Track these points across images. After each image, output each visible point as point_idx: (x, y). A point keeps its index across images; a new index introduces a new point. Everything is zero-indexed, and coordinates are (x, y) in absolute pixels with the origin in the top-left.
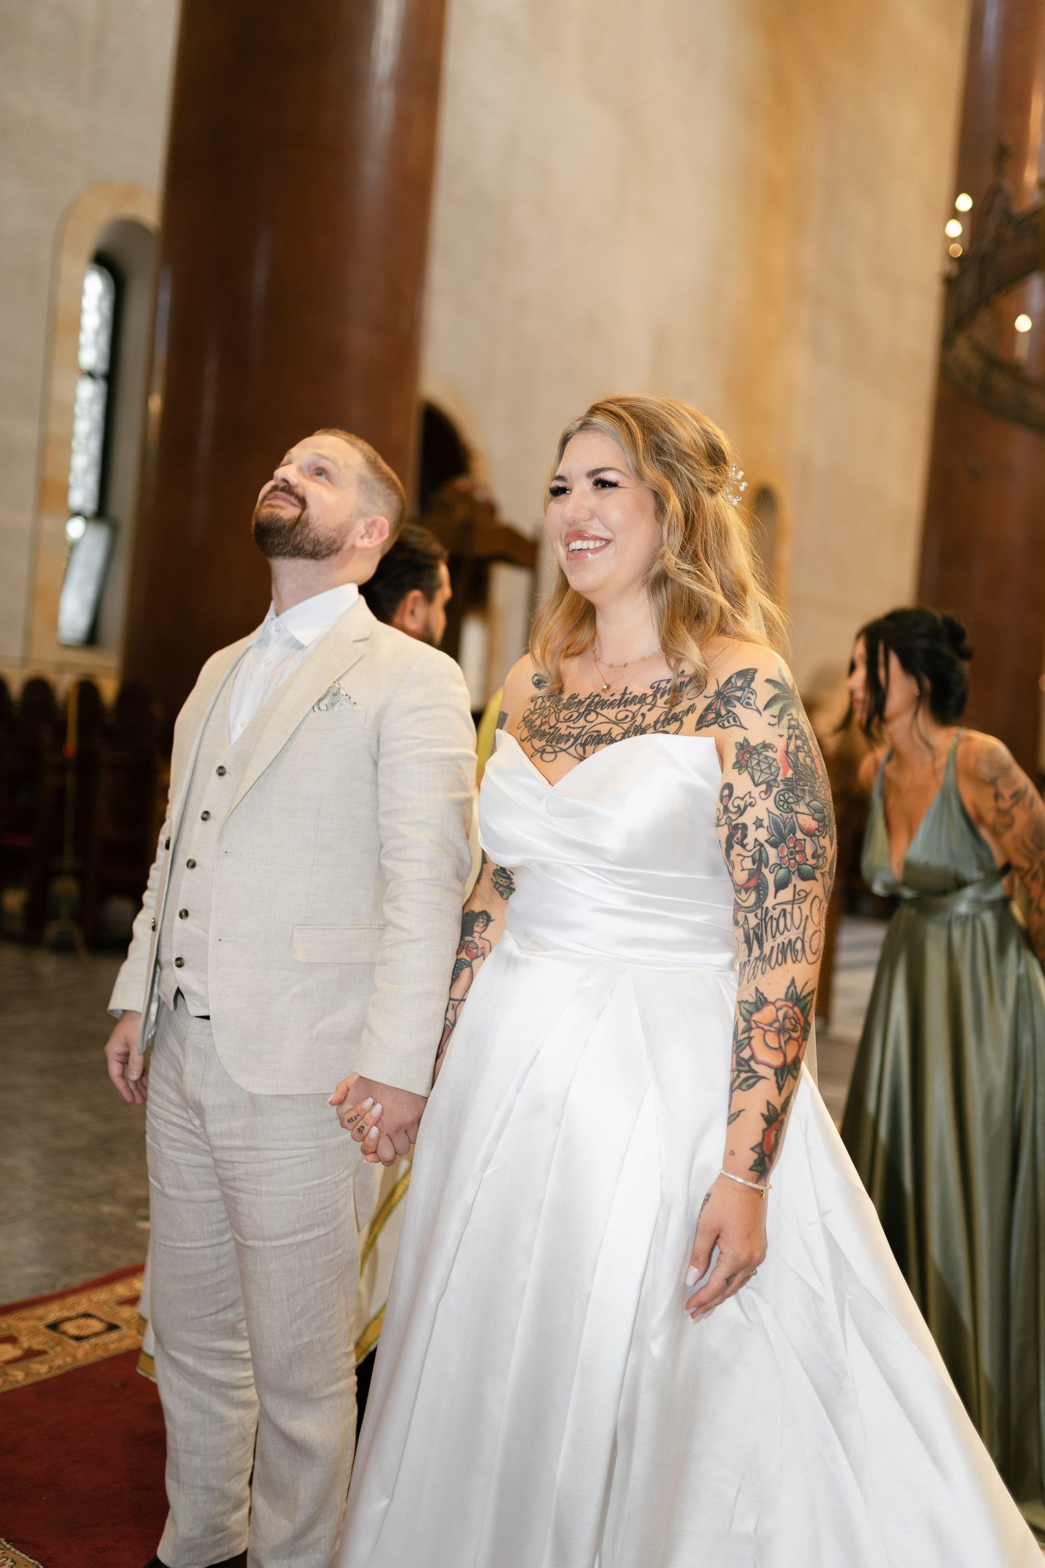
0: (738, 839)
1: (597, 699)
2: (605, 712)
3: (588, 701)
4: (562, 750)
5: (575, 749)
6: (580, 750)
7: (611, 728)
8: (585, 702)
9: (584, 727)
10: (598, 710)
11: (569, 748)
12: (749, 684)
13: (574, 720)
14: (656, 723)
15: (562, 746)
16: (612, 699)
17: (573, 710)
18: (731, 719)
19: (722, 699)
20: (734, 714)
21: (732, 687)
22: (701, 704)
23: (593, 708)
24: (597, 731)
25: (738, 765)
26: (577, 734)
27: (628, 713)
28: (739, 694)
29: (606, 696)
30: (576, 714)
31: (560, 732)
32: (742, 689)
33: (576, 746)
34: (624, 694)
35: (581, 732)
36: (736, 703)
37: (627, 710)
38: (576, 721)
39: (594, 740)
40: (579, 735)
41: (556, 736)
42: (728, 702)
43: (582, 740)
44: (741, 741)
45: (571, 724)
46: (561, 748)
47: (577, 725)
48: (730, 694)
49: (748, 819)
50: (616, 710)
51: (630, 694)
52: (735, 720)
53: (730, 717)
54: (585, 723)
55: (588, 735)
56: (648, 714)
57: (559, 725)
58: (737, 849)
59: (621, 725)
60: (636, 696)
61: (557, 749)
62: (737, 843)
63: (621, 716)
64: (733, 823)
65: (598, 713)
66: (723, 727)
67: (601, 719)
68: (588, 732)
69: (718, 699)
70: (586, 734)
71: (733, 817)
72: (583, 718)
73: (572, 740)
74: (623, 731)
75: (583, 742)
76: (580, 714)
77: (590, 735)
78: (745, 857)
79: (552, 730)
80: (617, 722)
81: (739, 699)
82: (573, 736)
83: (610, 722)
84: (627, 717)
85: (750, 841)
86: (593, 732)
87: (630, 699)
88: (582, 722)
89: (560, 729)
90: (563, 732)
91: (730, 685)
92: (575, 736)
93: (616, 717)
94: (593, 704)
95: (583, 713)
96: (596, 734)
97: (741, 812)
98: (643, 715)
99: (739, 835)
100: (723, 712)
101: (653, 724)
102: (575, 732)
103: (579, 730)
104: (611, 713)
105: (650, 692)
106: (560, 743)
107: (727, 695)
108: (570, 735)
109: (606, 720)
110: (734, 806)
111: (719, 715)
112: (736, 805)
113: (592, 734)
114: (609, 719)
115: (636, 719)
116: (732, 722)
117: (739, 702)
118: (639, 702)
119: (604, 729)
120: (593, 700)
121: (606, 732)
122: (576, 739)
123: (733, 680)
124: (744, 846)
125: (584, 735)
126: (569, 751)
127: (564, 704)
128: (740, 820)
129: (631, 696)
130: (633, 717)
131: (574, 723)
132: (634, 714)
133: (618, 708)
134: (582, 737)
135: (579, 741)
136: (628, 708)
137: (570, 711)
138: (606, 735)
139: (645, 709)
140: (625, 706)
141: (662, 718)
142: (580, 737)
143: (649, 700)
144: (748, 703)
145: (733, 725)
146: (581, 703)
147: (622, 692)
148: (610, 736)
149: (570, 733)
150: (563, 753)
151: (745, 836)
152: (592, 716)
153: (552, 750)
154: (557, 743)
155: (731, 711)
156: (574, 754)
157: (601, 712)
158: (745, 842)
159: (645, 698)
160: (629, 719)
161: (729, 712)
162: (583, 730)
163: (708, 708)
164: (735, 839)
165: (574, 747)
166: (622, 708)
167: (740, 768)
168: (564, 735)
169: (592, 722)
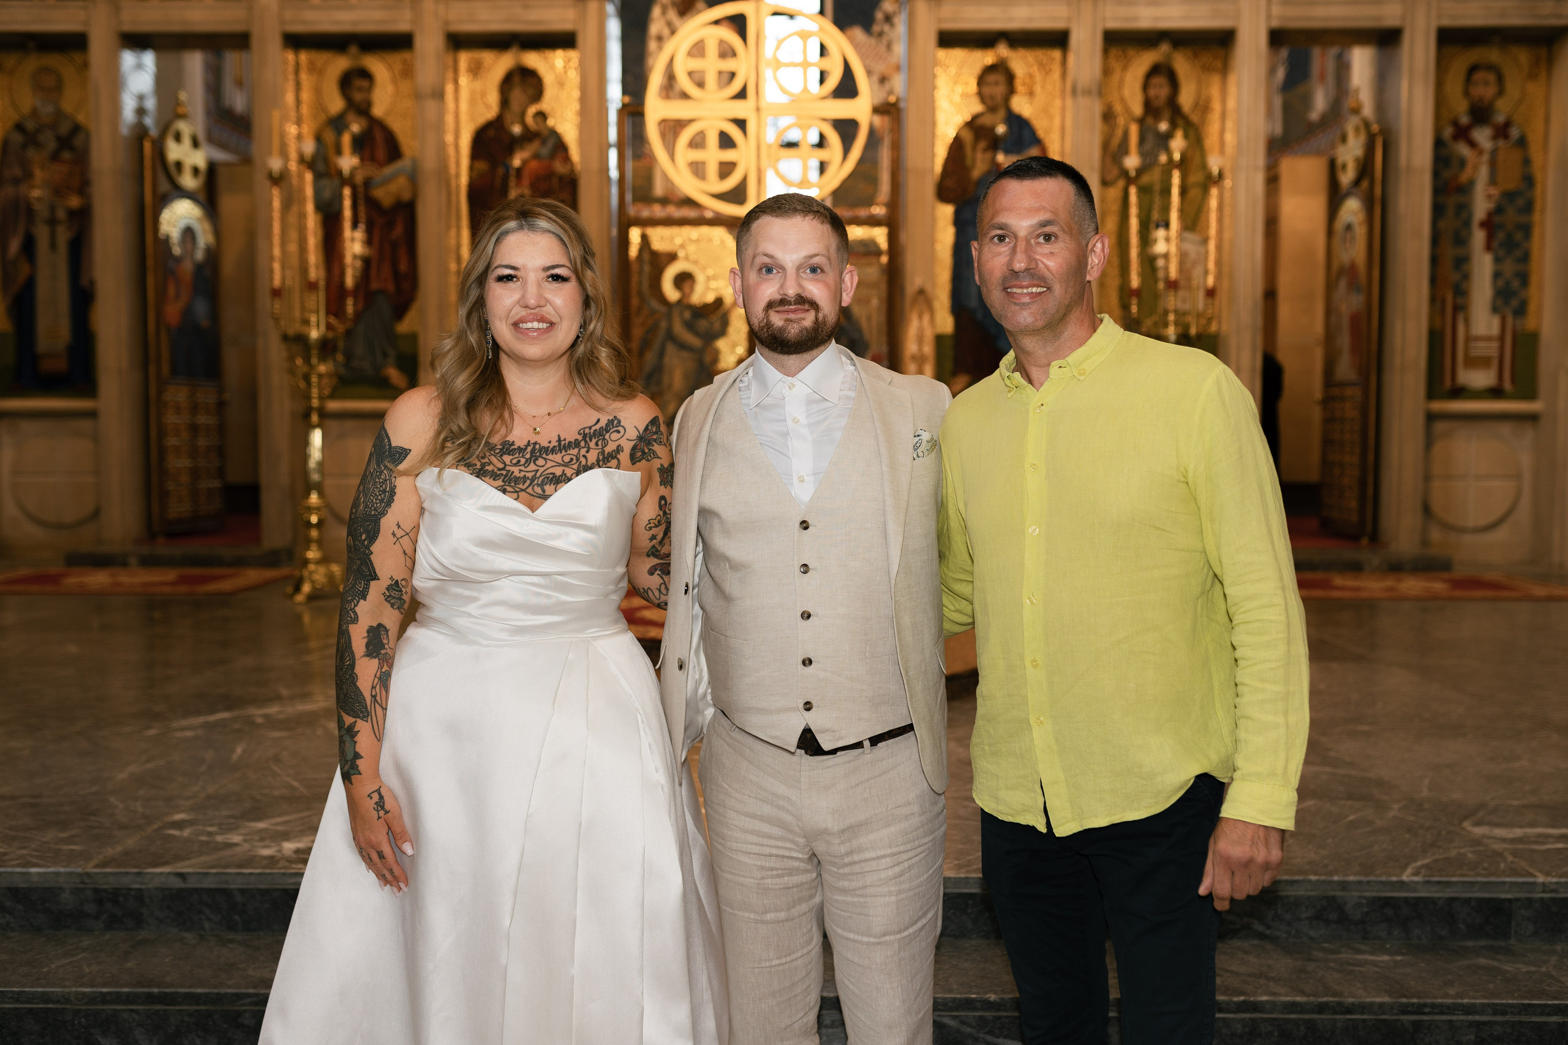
1: (537, 447)
2: (550, 457)
3: (529, 449)
4: (522, 490)
5: (533, 489)
6: (538, 490)
7: (564, 470)
8: (526, 449)
9: (537, 471)
10: (544, 456)
11: (527, 488)
12: (659, 429)
13: (524, 465)
14: (598, 461)
15: (521, 486)
16: (551, 446)
17: (517, 455)
18: (652, 455)
19: (644, 441)
20: (653, 450)
21: (650, 433)
22: (627, 446)
23: (538, 454)
24: (551, 474)
25: (663, 483)
26: (532, 477)
27: (572, 456)
28: (655, 437)
29: (545, 444)
30: (523, 461)
31: (514, 474)
32: (656, 433)
33: (533, 486)
34: (559, 440)
35: (535, 475)
36: (654, 443)
37: (569, 454)
38: (526, 465)
39: (551, 480)
41: (512, 478)
42: (649, 443)
44: (661, 468)
45: (522, 468)
46: (520, 489)
47: (528, 469)
48: (650, 437)
50: (559, 455)
51: (565, 440)
52: (654, 455)
53: (651, 453)
54: (535, 468)
55: (543, 477)
56: (588, 455)
57: (508, 468)
59: (570, 466)
60: (570, 442)
61: (518, 490)
63: (567, 459)
65: (545, 459)
66: (648, 460)
67: (550, 464)
68: (543, 474)
69: (641, 442)
70: (540, 476)
72: (532, 464)
73: (528, 482)
74: (575, 471)
75: (539, 482)
76: (527, 460)
77: (546, 477)
79: (504, 472)
80: (566, 465)
81: (655, 440)
82: (528, 478)
83: (560, 465)
84: (572, 460)
86: (548, 474)
87: (566, 445)
88: (532, 467)
89: (513, 472)
90: (517, 474)
91: (648, 432)
92: (530, 478)
93: (563, 461)
94: (536, 451)
95: (530, 458)
96: (551, 476)
98: (584, 456)
100: (647, 451)
101: (596, 463)
102: (530, 475)
103: (534, 473)
104: (557, 457)
105: (580, 438)
106: (518, 484)
107: (648, 438)
108: (525, 478)
111: (644, 453)
113: (548, 476)
114: (558, 463)
115: (580, 460)
116: (653, 456)
117: (657, 442)
118: (576, 447)
119: (558, 471)
120: (534, 447)
121: (560, 473)
122: (533, 480)
123: (650, 427)
125: (539, 478)
126: (528, 490)
127: (501, 450)
129: (567, 442)
130: (578, 460)
131: (526, 467)
132: (576, 456)
133: (561, 453)
134: (537, 480)
135: (536, 482)
136: (569, 452)
137: (515, 456)
138: (562, 476)
139: (583, 451)
140: (566, 451)
141: (601, 457)
142: (536, 478)
143: (583, 444)
144: (661, 442)
145: (655, 459)
146: (521, 450)
147: (557, 439)
148: (566, 477)
149: (525, 475)
150: (523, 492)
152: (541, 462)
153: (514, 490)
154: (515, 484)
155: (651, 449)
156: (532, 492)
157: (547, 457)
159: (579, 443)
160: (575, 461)
161: (650, 450)
162: (536, 473)
163: (634, 448)
165: (531, 487)
166: (564, 453)
167: (665, 484)
168: (519, 477)
169: (543, 466)
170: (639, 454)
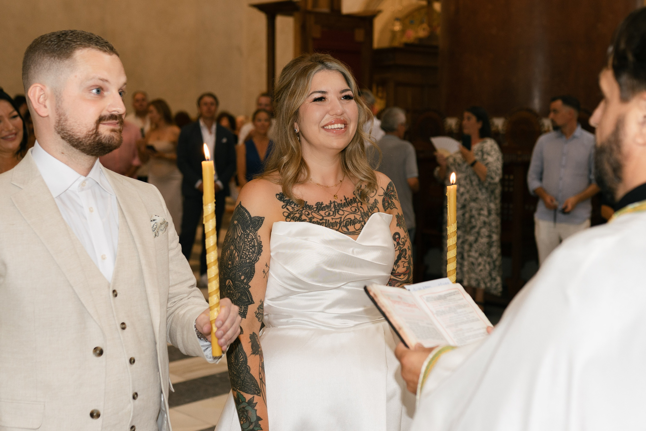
0: (403, 255)
1: (336, 203)
3: (333, 205)
5: (342, 229)
6: (344, 229)
7: (355, 217)
8: (331, 206)
10: (341, 209)
12: (393, 189)
14: (368, 209)
16: (343, 202)
19: (388, 196)
21: (390, 191)
22: (380, 200)
24: (349, 219)
25: (398, 225)
26: (340, 222)
29: (339, 201)
30: (331, 212)
31: (330, 221)
33: (342, 227)
34: (346, 199)
35: (341, 220)
39: (350, 223)
40: (340, 223)
41: (329, 224)
43: (343, 224)
44: (397, 214)
48: (390, 194)
49: (406, 247)
50: (349, 208)
51: (348, 198)
52: (394, 205)
53: (392, 204)
55: (345, 221)
57: (324, 218)
58: (403, 259)
62: (403, 257)
64: (402, 249)
65: (343, 210)
66: (391, 208)
68: (345, 219)
69: (386, 196)
70: (344, 221)
71: (402, 246)
72: (337, 214)
73: (338, 225)
74: (361, 216)
75: (344, 225)
76: (333, 211)
78: (405, 262)
79: (324, 221)
84: (356, 210)
85: (407, 255)
87: (350, 201)
88: (338, 216)
90: (331, 221)
91: (389, 190)
92: (339, 222)
94: (336, 206)
95: (335, 211)
96: (349, 220)
97: (404, 244)
99: (404, 254)
100: (390, 202)
102: (338, 221)
105: (355, 196)
106: (334, 227)
107: (389, 194)
108: (336, 223)
109: (349, 213)
110: (402, 242)
111: (389, 204)
112: (402, 241)
113: (348, 220)
115: (360, 209)
117: (393, 197)
118: (355, 202)
123: (389, 187)
124: (405, 258)
127: (316, 208)
128: (404, 248)
133: (349, 206)
135: (342, 225)
136: (353, 206)
139: (359, 204)
140: (351, 205)
142: (342, 222)
143: (357, 200)
145: (394, 208)
146: (328, 206)
147: (344, 198)
148: (357, 220)
149: (336, 221)
151: (406, 254)
158: (406, 256)
159: (355, 200)
160: (358, 211)
161: (392, 202)
162: (341, 219)
163: (384, 200)
164: (402, 255)
165: (340, 228)
167: (400, 226)
168: (333, 223)
169: (343, 215)
170: (387, 204)
